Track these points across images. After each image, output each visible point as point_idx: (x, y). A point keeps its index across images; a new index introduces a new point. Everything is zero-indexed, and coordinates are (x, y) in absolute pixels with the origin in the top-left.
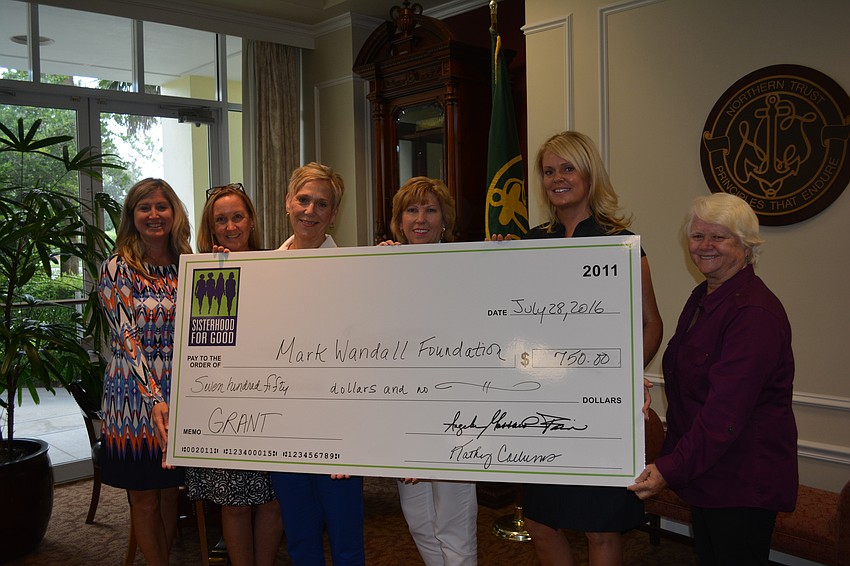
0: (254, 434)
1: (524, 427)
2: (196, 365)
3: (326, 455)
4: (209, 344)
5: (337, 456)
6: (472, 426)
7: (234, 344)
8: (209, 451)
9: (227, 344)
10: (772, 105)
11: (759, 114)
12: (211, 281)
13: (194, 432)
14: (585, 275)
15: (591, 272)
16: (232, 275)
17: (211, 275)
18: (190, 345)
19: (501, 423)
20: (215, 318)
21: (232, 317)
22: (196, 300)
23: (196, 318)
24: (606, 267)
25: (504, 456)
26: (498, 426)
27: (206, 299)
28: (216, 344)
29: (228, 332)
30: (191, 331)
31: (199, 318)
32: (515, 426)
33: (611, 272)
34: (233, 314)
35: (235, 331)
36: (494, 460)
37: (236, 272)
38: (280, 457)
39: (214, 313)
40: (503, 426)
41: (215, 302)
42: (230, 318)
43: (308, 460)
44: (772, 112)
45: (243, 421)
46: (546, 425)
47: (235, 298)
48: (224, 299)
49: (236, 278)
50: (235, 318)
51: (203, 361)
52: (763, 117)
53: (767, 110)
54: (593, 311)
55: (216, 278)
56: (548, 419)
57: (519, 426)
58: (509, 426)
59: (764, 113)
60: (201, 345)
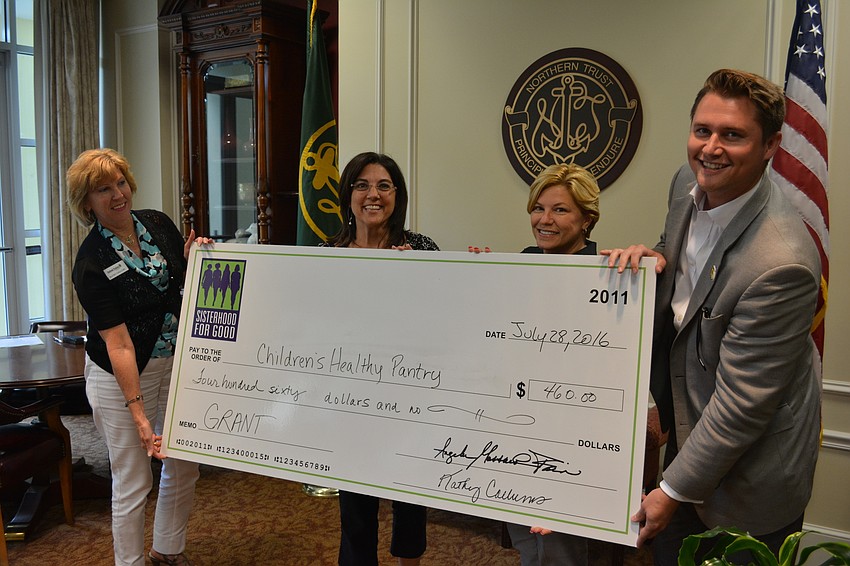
0: (247, 434)
1: (515, 463)
2: (197, 357)
3: (317, 466)
4: (210, 337)
5: (327, 468)
6: (462, 455)
7: (234, 340)
8: (203, 446)
9: (228, 339)
10: (567, 86)
11: (556, 92)
12: (218, 272)
13: (190, 425)
14: (592, 301)
15: (598, 298)
16: (237, 267)
17: (218, 266)
18: (193, 335)
19: (492, 456)
20: (218, 311)
21: (235, 312)
22: (202, 291)
23: (201, 309)
24: (616, 293)
25: (493, 491)
26: (488, 459)
27: (211, 289)
28: (217, 338)
29: (230, 326)
30: (195, 322)
31: (204, 309)
32: (505, 461)
33: (621, 299)
34: (236, 308)
35: (236, 326)
36: (483, 495)
37: (241, 265)
38: (271, 462)
39: (217, 306)
40: (494, 460)
41: (220, 294)
42: (233, 312)
43: (298, 468)
44: (567, 92)
45: (238, 420)
46: (538, 464)
47: (239, 292)
48: (229, 291)
49: (241, 271)
50: (238, 313)
51: (204, 354)
52: (559, 96)
53: (563, 89)
54: (597, 343)
55: (222, 269)
56: (541, 459)
57: (510, 462)
58: (499, 460)
59: (559, 92)
60: (203, 337)
